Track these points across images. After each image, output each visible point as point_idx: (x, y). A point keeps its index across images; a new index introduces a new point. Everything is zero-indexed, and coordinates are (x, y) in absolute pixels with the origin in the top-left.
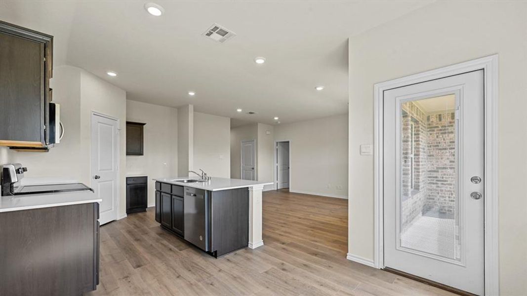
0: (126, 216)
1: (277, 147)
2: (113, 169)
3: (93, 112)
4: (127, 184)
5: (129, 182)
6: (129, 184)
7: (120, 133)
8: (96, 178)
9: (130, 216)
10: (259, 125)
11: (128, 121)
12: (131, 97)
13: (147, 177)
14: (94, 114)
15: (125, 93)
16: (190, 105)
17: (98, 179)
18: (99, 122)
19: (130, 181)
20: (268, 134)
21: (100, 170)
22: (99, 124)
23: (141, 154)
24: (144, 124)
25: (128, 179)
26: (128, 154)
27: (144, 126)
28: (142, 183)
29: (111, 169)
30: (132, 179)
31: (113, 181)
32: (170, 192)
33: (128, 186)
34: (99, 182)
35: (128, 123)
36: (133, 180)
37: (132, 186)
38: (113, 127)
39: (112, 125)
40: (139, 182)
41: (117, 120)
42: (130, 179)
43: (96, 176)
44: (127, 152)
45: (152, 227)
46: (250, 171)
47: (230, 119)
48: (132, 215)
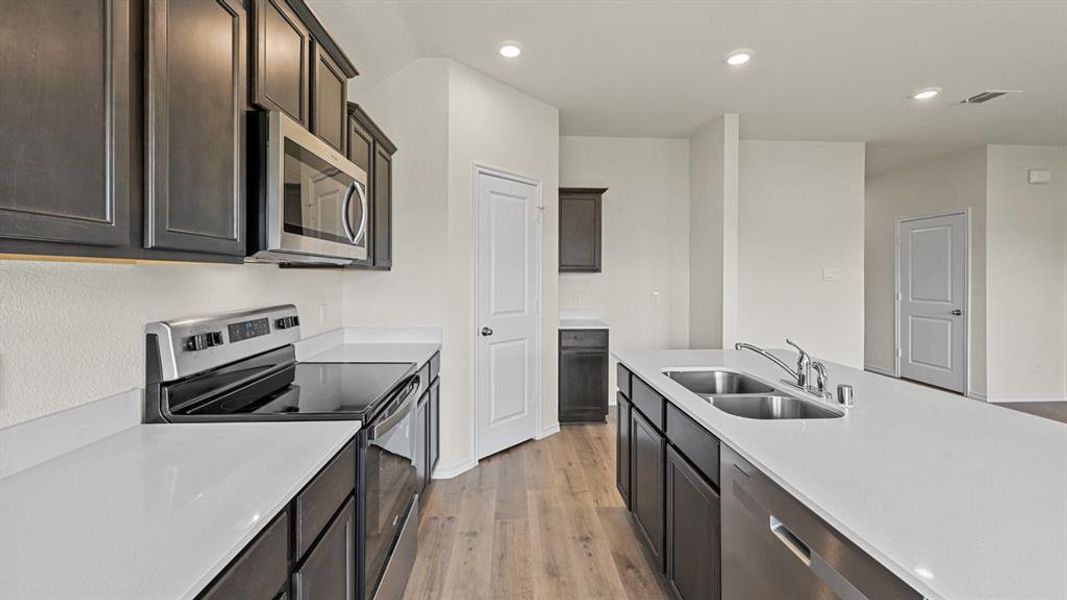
0: (558, 429)
2: (526, 309)
3: (477, 165)
4: (562, 347)
5: (564, 344)
6: (566, 348)
7: (544, 217)
8: (484, 334)
10: (990, 147)
11: (564, 186)
12: (570, 125)
13: (607, 331)
14: (480, 173)
15: (557, 112)
16: (727, 116)
17: (488, 336)
18: (492, 192)
19: (569, 338)
20: (1038, 183)
21: (496, 313)
22: (493, 195)
23: (596, 268)
24: (604, 190)
25: (563, 333)
26: (563, 269)
27: (603, 195)
28: (596, 348)
29: (523, 311)
30: (573, 334)
31: (526, 341)
33: (564, 352)
34: (493, 344)
35: (562, 192)
36: (575, 338)
37: (571, 352)
38: (526, 201)
39: (524, 199)
40: (589, 342)
41: (535, 185)
42: (568, 334)
43: (486, 329)
44: (560, 265)
45: (607, 505)
46: (947, 325)
47: (864, 144)
48: (571, 430)
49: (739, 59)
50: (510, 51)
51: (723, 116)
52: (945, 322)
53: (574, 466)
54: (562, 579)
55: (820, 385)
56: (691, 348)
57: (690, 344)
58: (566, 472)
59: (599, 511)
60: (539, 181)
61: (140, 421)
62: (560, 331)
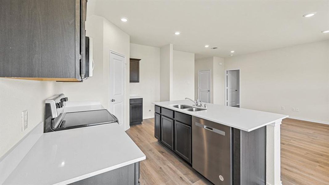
0: (130, 128)
1: (227, 75)
2: (122, 93)
3: (111, 51)
4: (130, 104)
5: (131, 103)
7: (126, 66)
8: (112, 101)
9: (132, 128)
10: (214, 57)
11: (131, 58)
12: (133, 40)
13: (142, 99)
14: (111, 53)
15: (129, 36)
16: (170, 44)
17: (113, 102)
18: (114, 59)
19: (132, 101)
20: (220, 65)
21: (115, 95)
22: (114, 60)
23: (139, 82)
24: (140, 60)
27: (140, 61)
28: (139, 104)
29: (121, 94)
31: (122, 102)
32: (172, 117)
33: (131, 105)
34: (114, 104)
35: (131, 59)
36: (134, 101)
37: (133, 105)
38: (122, 62)
39: (121, 61)
40: (138, 102)
41: (124, 57)
42: (132, 100)
43: (113, 99)
44: (130, 81)
45: (152, 142)
46: (207, 94)
47: (194, 54)
48: (133, 127)
49: (177, 33)
50: (124, 20)
51: (169, 44)
52: (206, 93)
53: (139, 136)
54: (149, 159)
55: (201, 105)
56: (160, 101)
57: (160, 100)
58: (137, 137)
59: (150, 144)
60: (125, 56)
61: (43, 132)
62: (130, 99)
